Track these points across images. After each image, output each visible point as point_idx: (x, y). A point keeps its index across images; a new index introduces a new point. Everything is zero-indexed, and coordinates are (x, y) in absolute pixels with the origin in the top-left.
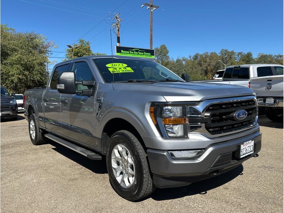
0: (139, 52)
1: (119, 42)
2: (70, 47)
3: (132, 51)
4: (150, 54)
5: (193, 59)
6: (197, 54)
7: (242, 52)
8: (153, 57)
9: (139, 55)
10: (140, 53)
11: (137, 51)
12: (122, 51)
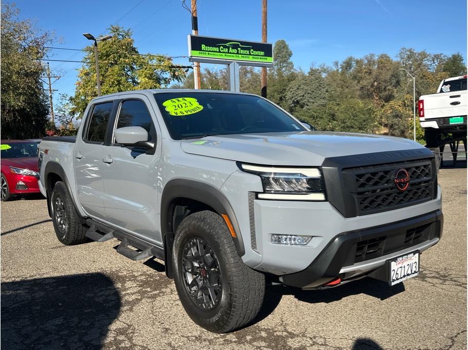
0: (239, 49)
1: (195, 27)
2: (90, 37)
3: (225, 47)
4: (262, 53)
5: (342, 67)
6: (351, 59)
7: (442, 54)
8: (270, 60)
9: (240, 56)
10: (242, 51)
11: (235, 47)
12: (203, 47)
